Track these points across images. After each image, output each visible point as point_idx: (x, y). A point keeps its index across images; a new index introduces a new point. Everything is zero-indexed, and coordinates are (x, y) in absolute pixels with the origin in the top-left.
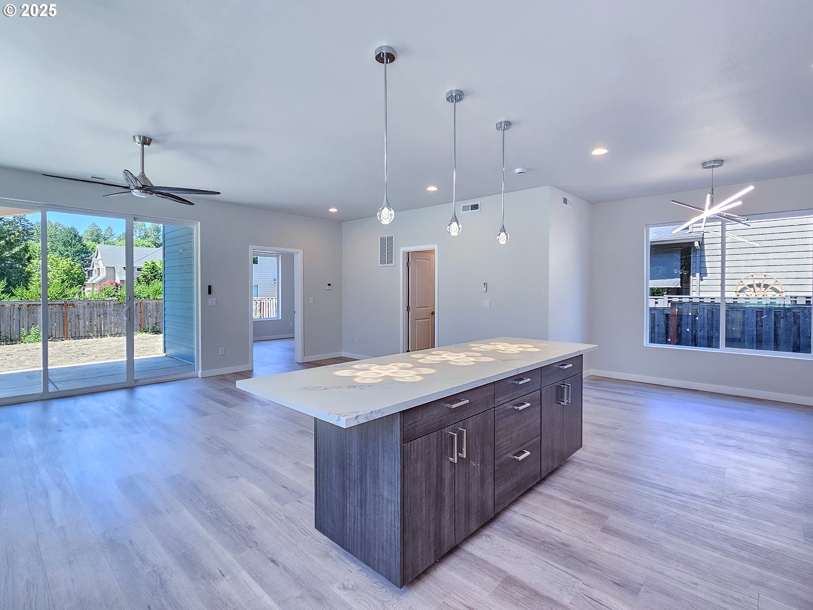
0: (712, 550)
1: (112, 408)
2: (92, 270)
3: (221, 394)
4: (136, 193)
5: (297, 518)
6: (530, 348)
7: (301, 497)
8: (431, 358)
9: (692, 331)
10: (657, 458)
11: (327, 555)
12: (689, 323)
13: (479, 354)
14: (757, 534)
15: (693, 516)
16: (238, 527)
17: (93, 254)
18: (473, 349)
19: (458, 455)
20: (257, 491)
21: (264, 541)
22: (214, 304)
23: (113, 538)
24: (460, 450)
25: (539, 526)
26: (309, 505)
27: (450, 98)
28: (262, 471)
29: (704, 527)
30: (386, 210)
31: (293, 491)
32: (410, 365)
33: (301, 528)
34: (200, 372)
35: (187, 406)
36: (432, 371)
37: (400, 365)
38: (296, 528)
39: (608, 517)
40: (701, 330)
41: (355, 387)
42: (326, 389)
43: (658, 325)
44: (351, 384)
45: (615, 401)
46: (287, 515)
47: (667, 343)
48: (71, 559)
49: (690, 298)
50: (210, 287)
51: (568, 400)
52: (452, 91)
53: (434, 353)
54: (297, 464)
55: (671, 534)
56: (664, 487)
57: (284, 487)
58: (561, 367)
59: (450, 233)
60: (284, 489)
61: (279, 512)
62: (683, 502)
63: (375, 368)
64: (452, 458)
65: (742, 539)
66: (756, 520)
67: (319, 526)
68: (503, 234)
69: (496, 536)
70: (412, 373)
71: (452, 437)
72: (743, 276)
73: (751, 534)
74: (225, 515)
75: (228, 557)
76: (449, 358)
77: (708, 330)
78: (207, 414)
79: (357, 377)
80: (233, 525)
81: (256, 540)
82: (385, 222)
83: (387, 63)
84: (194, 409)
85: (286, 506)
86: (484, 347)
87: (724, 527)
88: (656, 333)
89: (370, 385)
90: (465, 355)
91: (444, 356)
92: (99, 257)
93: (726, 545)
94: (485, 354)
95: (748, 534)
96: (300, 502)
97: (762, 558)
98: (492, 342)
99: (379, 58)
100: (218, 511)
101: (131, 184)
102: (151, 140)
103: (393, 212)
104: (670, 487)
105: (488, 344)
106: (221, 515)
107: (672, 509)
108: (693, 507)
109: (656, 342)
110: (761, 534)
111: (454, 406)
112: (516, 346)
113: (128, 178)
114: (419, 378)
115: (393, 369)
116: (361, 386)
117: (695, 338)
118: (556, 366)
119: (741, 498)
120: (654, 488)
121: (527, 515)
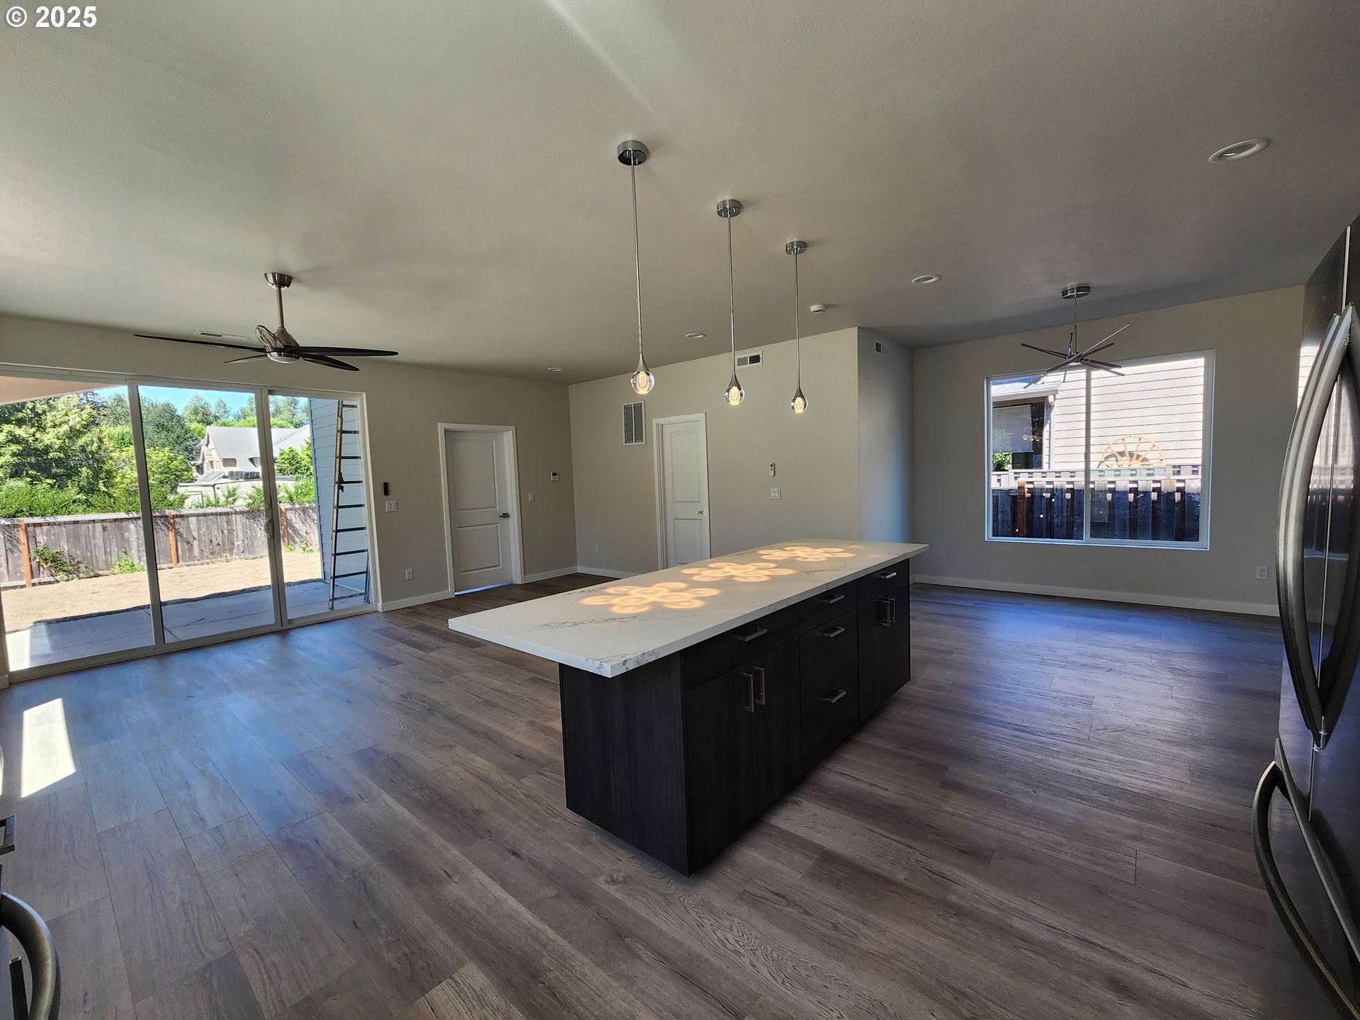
0: (1079, 800)
1: (260, 661)
2: (202, 464)
3: (414, 634)
4: (274, 357)
5: (540, 795)
6: (838, 552)
7: (543, 767)
8: (711, 573)
9: (1047, 518)
10: (1006, 688)
11: (585, 842)
12: (1043, 507)
13: (774, 565)
14: (1134, 778)
15: (1054, 760)
16: (461, 812)
17: (202, 440)
18: (764, 557)
19: (755, 701)
20: (480, 763)
21: (500, 828)
22: (393, 508)
23: (291, 838)
24: (758, 696)
25: (861, 785)
26: (559, 779)
27: (723, 212)
28: (484, 736)
29: (1068, 773)
30: (642, 375)
31: (531, 760)
32: (682, 585)
33: (547, 808)
34: (380, 604)
35: (369, 653)
36: (714, 592)
37: (669, 586)
38: (540, 808)
39: (948, 769)
40: (1058, 516)
41: (614, 619)
42: (575, 624)
43: (1002, 512)
44: (607, 617)
45: (948, 615)
46: (526, 792)
47: (1014, 535)
48: (237, 868)
49: (1042, 472)
50: (386, 485)
51: (892, 620)
52: (724, 202)
53: (712, 565)
54: (532, 724)
55: (1027, 784)
56: (1016, 725)
57: (518, 756)
58: (882, 577)
59: (729, 401)
60: (517, 758)
61: (515, 788)
62: (1042, 743)
63: (636, 592)
64: (748, 706)
65: (1115, 785)
66: (1132, 760)
67: (572, 805)
68: (799, 399)
69: (804, 801)
70: (688, 595)
71: (747, 679)
72: (1111, 440)
73: (1126, 778)
74: (441, 798)
75: (453, 852)
76: (734, 573)
77: (1067, 515)
78: (398, 663)
79: (613, 605)
80: (454, 810)
81: (488, 828)
82: (643, 391)
83: (635, 164)
84: (377, 656)
85: (524, 781)
86: (777, 554)
87: (1094, 771)
88: (1000, 522)
89: (635, 617)
90: (754, 568)
91: (727, 569)
92: (211, 446)
93: (1095, 794)
94: (780, 564)
95: (1122, 778)
96: (542, 774)
97: (1140, 807)
98: (787, 546)
99: (624, 159)
100: (431, 793)
101: (268, 345)
102: (290, 278)
103: (652, 377)
104: (1024, 725)
105: (782, 549)
106: (436, 797)
107: (1028, 753)
108: (1055, 749)
109: (999, 534)
110: (1139, 777)
111: (747, 639)
112: (821, 550)
113: (263, 337)
114: (698, 604)
115: (661, 591)
116: (621, 618)
117: (1051, 526)
118: (876, 575)
119: (1114, 733)
120: (1003, 727)
121: (843, 772)
